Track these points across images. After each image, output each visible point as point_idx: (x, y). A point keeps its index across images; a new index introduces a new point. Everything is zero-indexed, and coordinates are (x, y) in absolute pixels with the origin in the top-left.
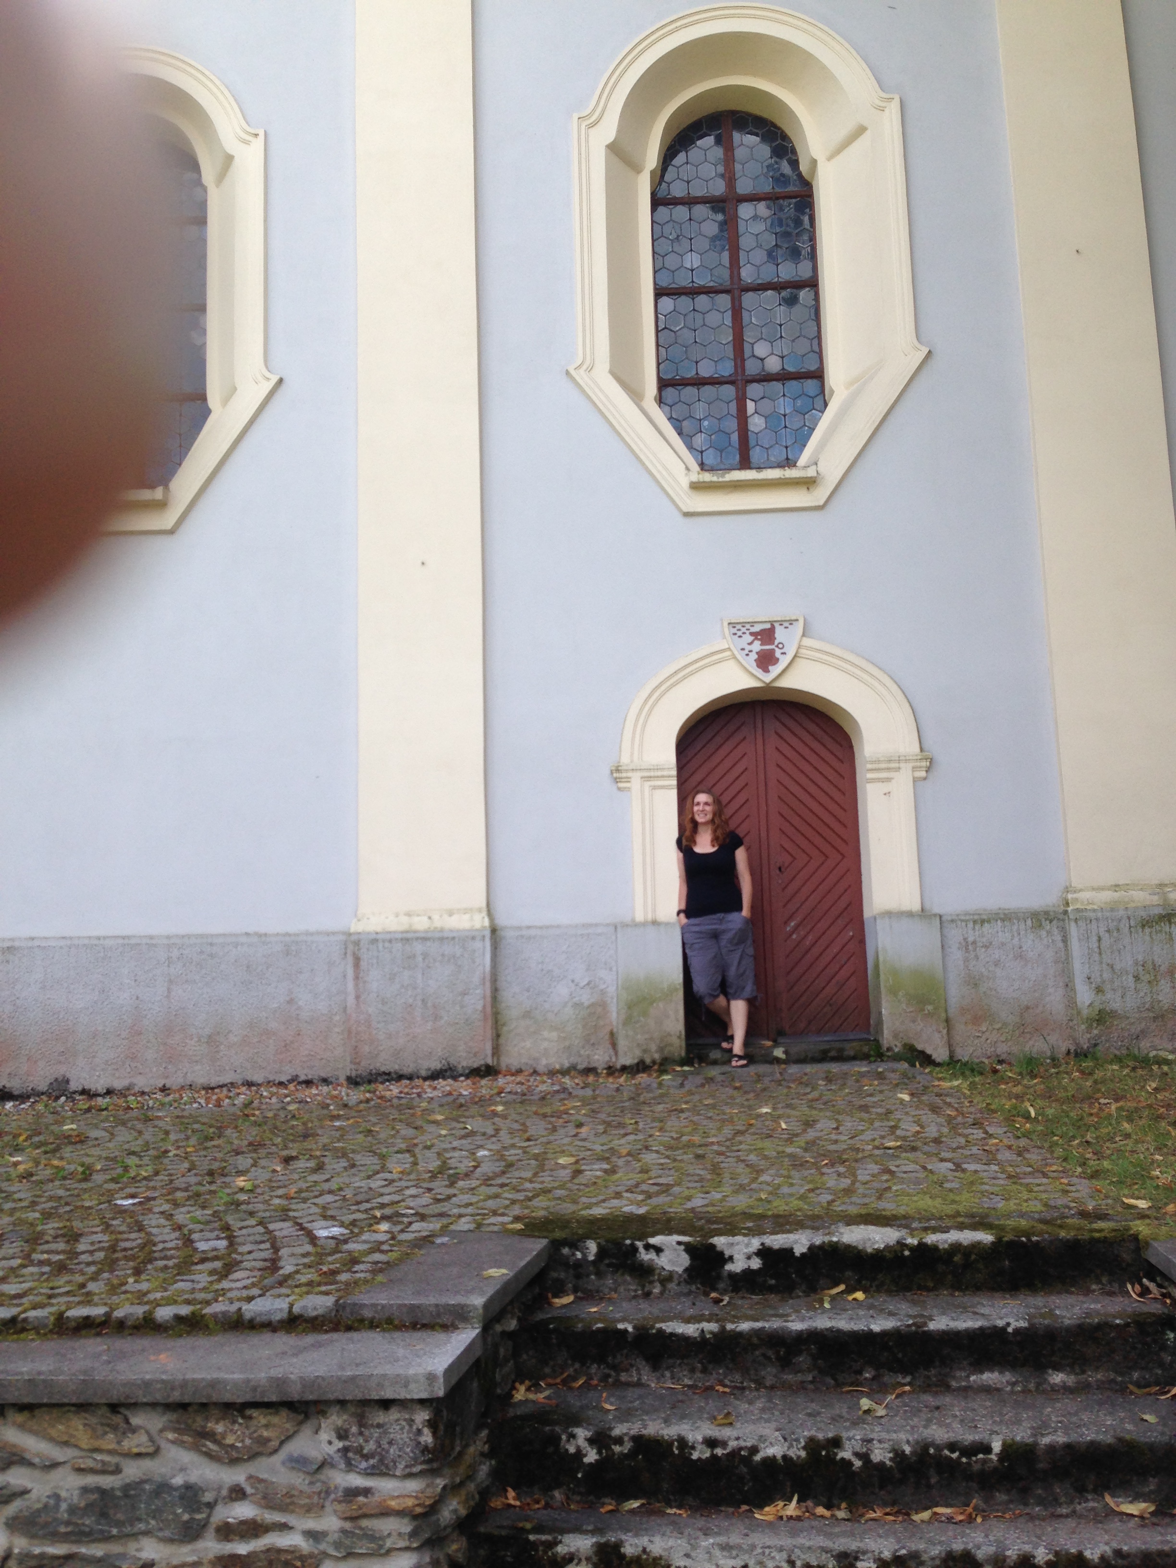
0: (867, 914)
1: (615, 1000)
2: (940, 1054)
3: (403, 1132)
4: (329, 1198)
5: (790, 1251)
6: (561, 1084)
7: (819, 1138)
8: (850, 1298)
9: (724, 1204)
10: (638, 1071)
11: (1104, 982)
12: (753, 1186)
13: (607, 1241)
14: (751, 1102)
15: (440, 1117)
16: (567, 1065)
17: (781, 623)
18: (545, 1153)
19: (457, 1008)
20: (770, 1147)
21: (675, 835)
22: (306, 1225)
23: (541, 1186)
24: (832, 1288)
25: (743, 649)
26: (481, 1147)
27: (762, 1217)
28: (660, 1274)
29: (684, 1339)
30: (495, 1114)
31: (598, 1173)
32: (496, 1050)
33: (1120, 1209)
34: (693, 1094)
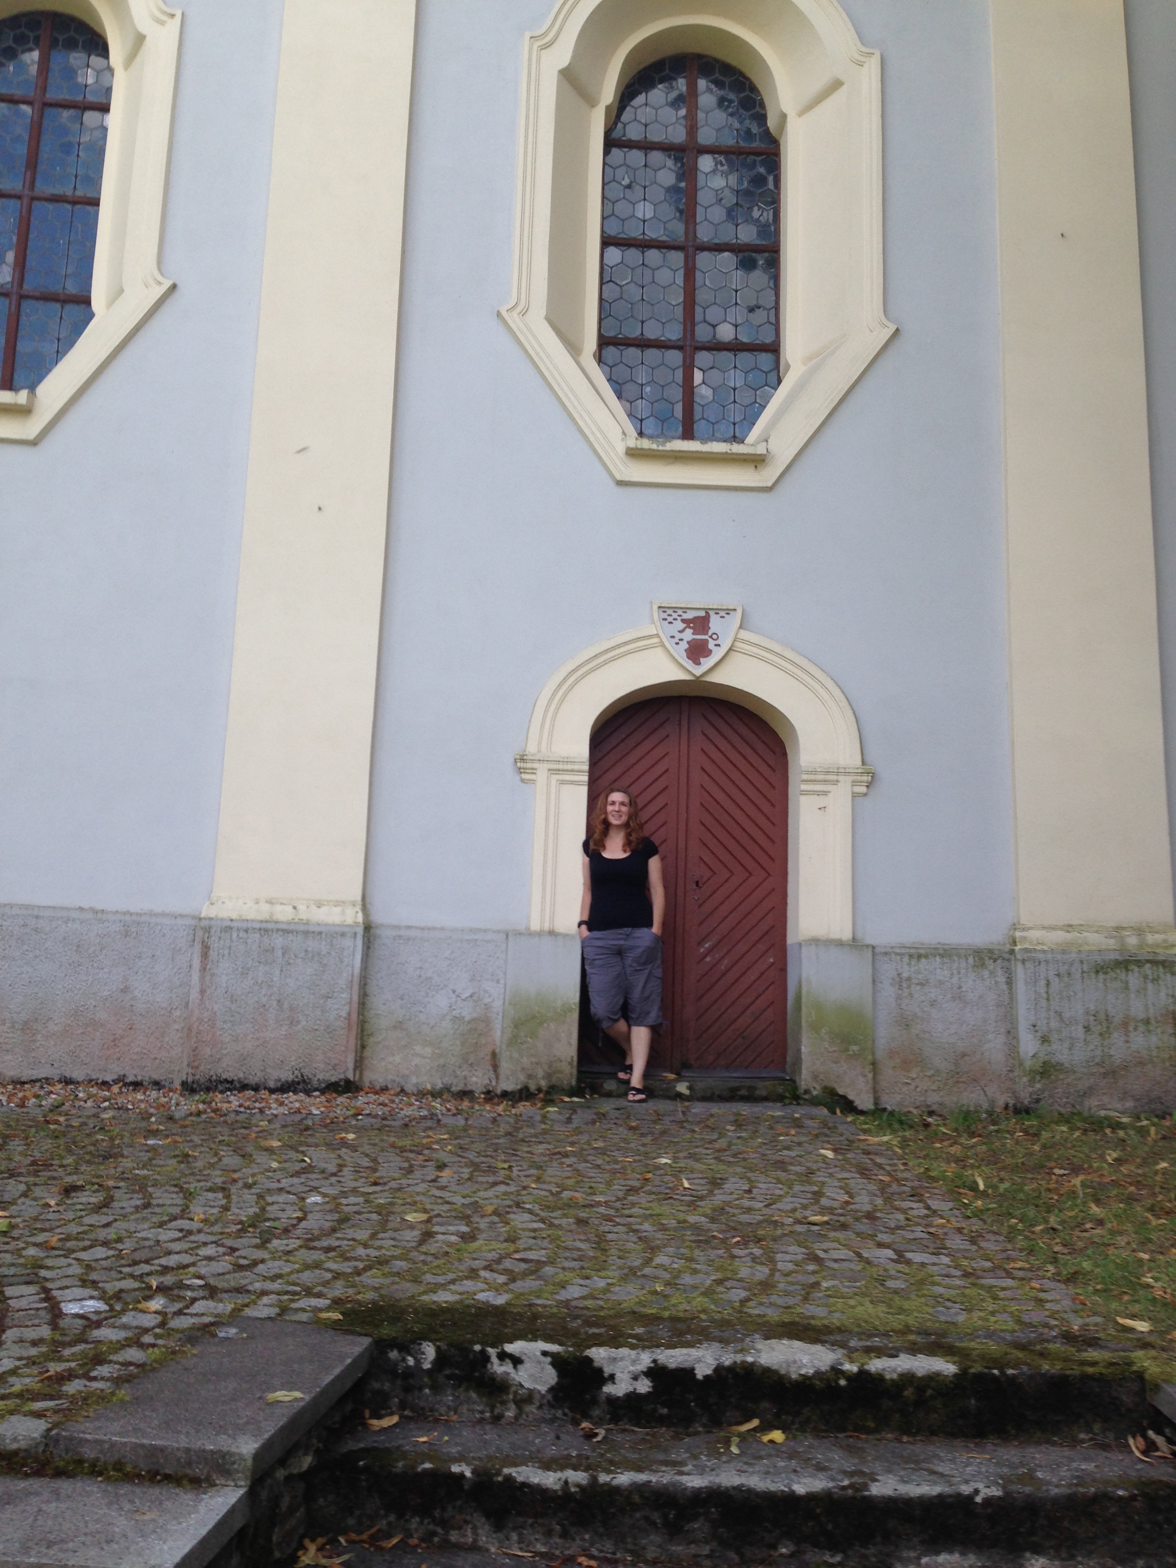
0: (791, 940)
1: (500, 1017)
2: (864, 1101)
3: (226, 1161)
4: (100, 1252)
5: (689, 1372)
6: (430, 1108)
7: (728, 1203)
8: (766, 1439)
9: (608, 1295)
10: (521, 1099)
11: (1050, 1031)
12: (647, 1271)
13: (450, 1345)
14: (648, 1149)
15: (276, 1144)
16: (439, 1086)
17: (717, 611)
18: (392, 1204)
19: (318, 1012)
20: (670, 1214)
21: (583, 837)
22: (55, 1293)
23: (377, 1254)
24: (741, 1423)
25: (673, 637)
26: (314, 1189)
27: (656, 1319)
28: (516, 1393)
29: (541, 1491)
30: (344, 1143)
31: (453, 1238)
32: (359, 1063)
33: (1112, 1332)
34: (581, 1133)
